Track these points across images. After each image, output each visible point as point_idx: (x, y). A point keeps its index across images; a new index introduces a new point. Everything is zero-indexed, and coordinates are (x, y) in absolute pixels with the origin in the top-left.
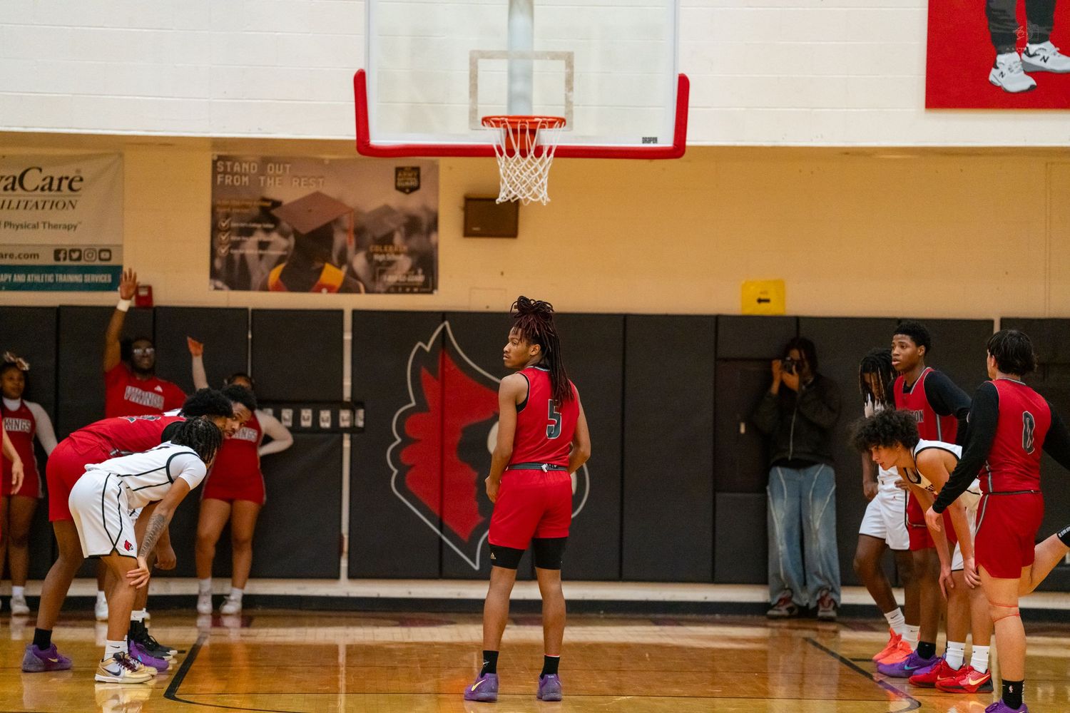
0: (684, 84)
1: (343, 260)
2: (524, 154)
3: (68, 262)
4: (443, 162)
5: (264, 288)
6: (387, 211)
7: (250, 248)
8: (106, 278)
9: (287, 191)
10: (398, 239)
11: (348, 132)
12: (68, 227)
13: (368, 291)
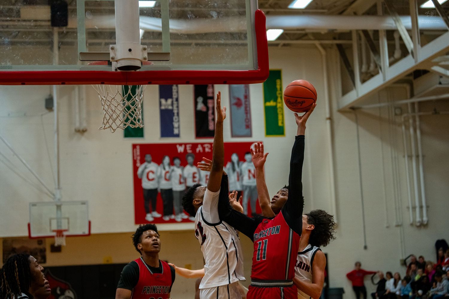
0: (90, 223)
2: (60, 236)
4: (46, 239)
6: (36, 249)
9: (17, 246)
10: (38, 254)
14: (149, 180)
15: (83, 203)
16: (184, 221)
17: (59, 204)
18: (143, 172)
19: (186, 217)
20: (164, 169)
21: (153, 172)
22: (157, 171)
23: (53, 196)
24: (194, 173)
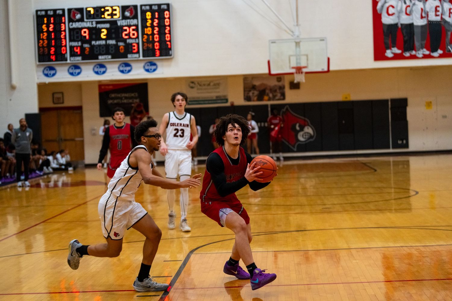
0: (329, 59)
1: (268, 95)
2: (299, 73)
3: (218, 98)
4: (286, 76)
5: (254, 101)
6: (276, 86)
7: (251, 94)
8: (225, 101)
9: (257, 83)
10: (278, 91)
11: (266, 71)
12: (219, 92)
13: (273, 100)
14: (389, 15)
15: (322, 40)
16: (425, 57)
17: (297, 41)
18: (382, 6)
19: (427, 53)
20: (405, 3)
21: (393, 7)
22: (397, 6)
23: (291, 33)
24: (436, 7)
